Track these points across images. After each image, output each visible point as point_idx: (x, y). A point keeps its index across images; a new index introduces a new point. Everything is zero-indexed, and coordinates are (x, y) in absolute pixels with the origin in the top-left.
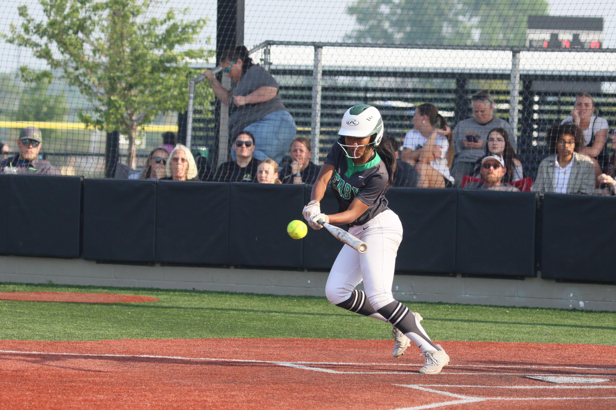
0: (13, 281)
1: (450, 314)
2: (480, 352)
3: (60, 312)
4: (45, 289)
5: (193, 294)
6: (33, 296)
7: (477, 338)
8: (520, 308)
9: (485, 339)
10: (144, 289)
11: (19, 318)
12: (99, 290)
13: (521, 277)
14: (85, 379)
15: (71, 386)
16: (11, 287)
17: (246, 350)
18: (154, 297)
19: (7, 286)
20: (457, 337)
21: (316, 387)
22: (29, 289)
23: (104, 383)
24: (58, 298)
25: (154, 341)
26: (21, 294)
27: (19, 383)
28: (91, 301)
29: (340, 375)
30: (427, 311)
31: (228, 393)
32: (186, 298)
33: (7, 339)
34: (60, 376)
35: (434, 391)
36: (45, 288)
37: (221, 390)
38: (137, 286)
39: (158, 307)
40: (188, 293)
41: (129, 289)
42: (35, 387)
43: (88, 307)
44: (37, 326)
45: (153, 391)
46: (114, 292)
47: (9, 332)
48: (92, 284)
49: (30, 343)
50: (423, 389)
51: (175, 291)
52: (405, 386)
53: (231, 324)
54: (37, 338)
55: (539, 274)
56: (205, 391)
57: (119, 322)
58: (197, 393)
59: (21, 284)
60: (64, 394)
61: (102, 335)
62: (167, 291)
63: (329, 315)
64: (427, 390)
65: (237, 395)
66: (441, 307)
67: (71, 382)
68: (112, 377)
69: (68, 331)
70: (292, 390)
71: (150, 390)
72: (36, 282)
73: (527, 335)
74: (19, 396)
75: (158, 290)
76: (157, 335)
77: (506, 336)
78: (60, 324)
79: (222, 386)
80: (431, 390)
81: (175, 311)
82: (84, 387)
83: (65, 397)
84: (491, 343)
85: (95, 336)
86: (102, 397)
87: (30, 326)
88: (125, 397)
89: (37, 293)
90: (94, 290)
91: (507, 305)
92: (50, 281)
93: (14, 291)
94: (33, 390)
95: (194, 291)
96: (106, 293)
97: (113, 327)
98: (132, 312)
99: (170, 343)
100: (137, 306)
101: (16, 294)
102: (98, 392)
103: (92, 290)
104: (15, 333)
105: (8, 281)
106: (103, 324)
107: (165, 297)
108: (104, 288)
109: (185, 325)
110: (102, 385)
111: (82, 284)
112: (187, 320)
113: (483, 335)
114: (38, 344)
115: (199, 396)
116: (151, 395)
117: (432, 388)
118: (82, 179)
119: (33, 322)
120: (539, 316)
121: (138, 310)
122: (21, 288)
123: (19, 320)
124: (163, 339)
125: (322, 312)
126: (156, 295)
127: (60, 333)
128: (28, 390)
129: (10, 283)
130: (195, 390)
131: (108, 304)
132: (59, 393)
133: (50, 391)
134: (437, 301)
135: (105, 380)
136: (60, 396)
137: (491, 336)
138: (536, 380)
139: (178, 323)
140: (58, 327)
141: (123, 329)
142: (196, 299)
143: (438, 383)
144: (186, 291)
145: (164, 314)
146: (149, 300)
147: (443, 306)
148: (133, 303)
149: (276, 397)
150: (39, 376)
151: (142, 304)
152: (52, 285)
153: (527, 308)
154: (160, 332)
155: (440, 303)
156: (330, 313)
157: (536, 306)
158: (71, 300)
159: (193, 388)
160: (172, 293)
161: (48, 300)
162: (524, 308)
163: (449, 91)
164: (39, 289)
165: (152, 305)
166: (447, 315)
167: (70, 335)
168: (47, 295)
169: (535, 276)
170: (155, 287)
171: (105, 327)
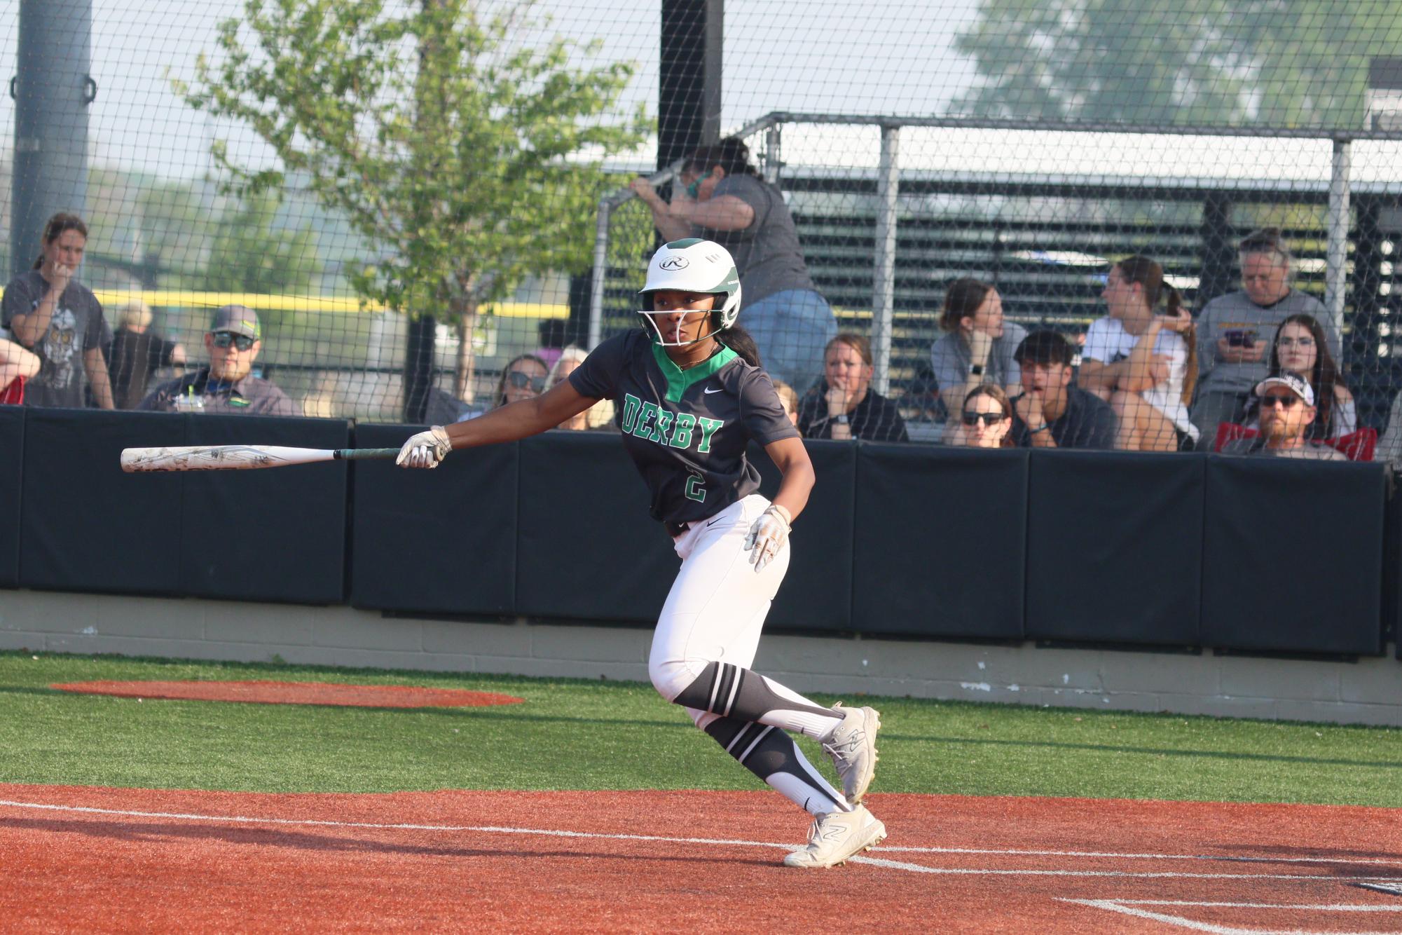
0: (192, 656)
1: (1187, 739)
2: (1254, 826)
3: (299, 727)
4: (265, 676)
5: (601, 688)
6: (239, 690)
7: (1248, 795)
8: (1345, 726)
9: (1266, 797)
10: (490, 677)
11: (205, 741)
12: (388, 678)
13: (1351, 657)
14: (355, 880)
15: (323, 897)
16: (189, 669)
17: (722, 816)
18: (513, 694)
19: (179, 667)
20: (1202, 793)
21: (881, 904)
22: (228, 673)
23: (398, 891)
24: (294, 695)
25: (513, 795)
26: (211, 687)
27: (206, 887)
28: (370, 703)
29: (936, 876)
30: (1135, 733)
31: (680, 915)
32: (585, 697)
33: (179, 789)
34: (299, 873)
35: (1149, 915)
36: (264, 673)
37: (662, 908)
38: (473, 669)
39: (521, 718)
40: (590, 687)
41: (455, 675)
42: (242, 898)
43: (363, 715)
44: (247, 760)
45: (509, 909)
46: (423, 682)
47: (185, 772)
48: (372, 665)
49: (231, 797)
50: (1126, 910)
51: (559, 681)
52: (1083, 902)
53: (687, 757)
54: (246, 786)
55: (1391, 648)
56: (628, 909)
57: (432, 750)
58: (608, 914)
59: (212, 663)
60: (308, 914)
61: (394, 780)
62: (542, 680)
63: (911, 739)
64: (1134, 912)
65: (701, 920)
66: (1167, 722)
67: (324, 886)
68: (415, 876)
69: (318, 771)
70: (825, 910)
71: (502, 908)
72: (245, 659)
73: (1363, 790)
74: (205, 918)
75: (521, 678)
76: (520, 782)
77: (1315, 791)
78: (299, 755)
79: (666, 899)
80: (1142, 914)
81: (559, 727)
82: (352, 899)
83: (309, 922)
84: (1281, 806)
85: (378, 782)
86: (392, 921)
87: (232, 759)
88: (446, 921)
89: (248, 683)
90: (377, 678)
91: (1318, 720)
92: (277, 656)
93: (195, 679)
94: (237, 905)
95: (603, 681)
96: (404, 684)
97: (418, 763)
98: (462, 729)
99: (548, 800)
100: (475, 715)
101: (200, 686)
102: (384, 911)
103: (371, 678)
104: (197, 773)
105: (183, 656)
106: (398, 755)
107: (538, 694)
108: (399, 673)
109: (582, 758)
110: (393, 895)
111: (349, 665)
112: (587, 747)
113: (1261, 788)
114: (250, 799)
115: (613, 921)
116: (504, 918)
117: (1144, 907)
118: (350, 424)
119: (239, 748)
120: (1391, 745)
121: (474, 724)
122: (212, 673)
123: (206, 746)
124: (533, 790)
125: (895, 733)
126: (518, 689)
127: (298, 774)
128: (227, 904)
129: (187, 661)
130: (605, 908)
131: (407, 710)
132: (296, 913)
133: (275, 908)
134: (1157, 710)
135: (400, 882)
136: (297, 919)
137: (1279, 791)
138: (1382, 891)
139: (566, 755)
140: (295, 762)
141: (442, 767)
142: (607, 700)
143: (1158, 896)
144: (585, 681)
145: (535, 733)
146: (501, 701)
147: (1171, 720)
148: (465, 708)
149: (790, 926)
150: (252, 872)
151: (486, 709)
152: (279, 666)
153: (1364, 727)
154: (525, 775)
155: (1165, 714)
156: (913, 734)
157: (1384, 723)
158: (324, 699)
159: (599, 903)
160: (553, 686)
161: (271, 700)
162: (1355, 726)
163: (1187, 230)
164: (252, 674)
165: (507, 712)
166: (1179, 741)
167: (322, 780)
168: (270, 687)
169: (1382, 654)
170: (515, 671)
171: (400, 763)
